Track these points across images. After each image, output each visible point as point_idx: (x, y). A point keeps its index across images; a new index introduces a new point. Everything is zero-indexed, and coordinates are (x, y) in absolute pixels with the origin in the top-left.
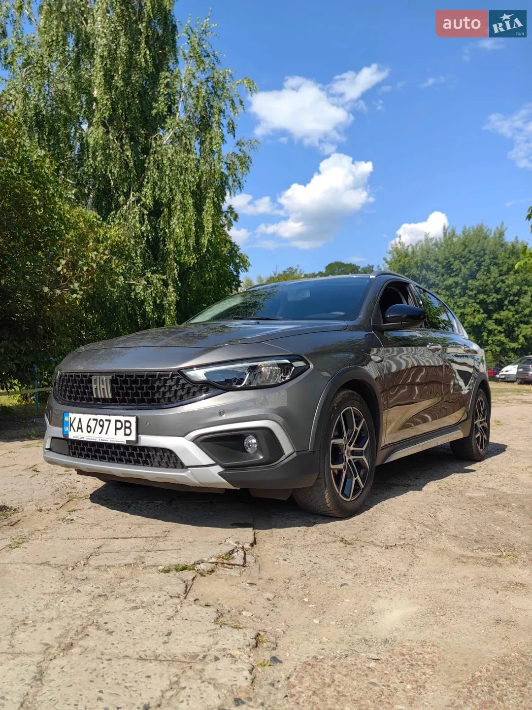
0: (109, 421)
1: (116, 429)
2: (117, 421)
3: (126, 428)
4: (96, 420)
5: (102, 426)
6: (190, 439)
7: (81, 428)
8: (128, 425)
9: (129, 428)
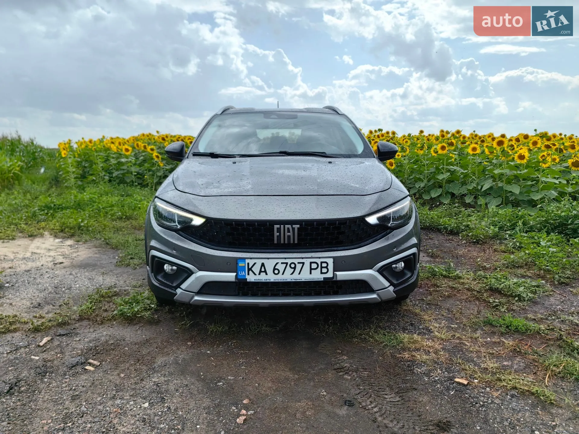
0: (303, 263)
1: (311, 269)
2: (311, 263)
3: (322, 267)
4: (287, 263)
5: (295, 268)
6: (376, 270)
7: (265, 271)
8: (324, 265)
9: (326, 267)
